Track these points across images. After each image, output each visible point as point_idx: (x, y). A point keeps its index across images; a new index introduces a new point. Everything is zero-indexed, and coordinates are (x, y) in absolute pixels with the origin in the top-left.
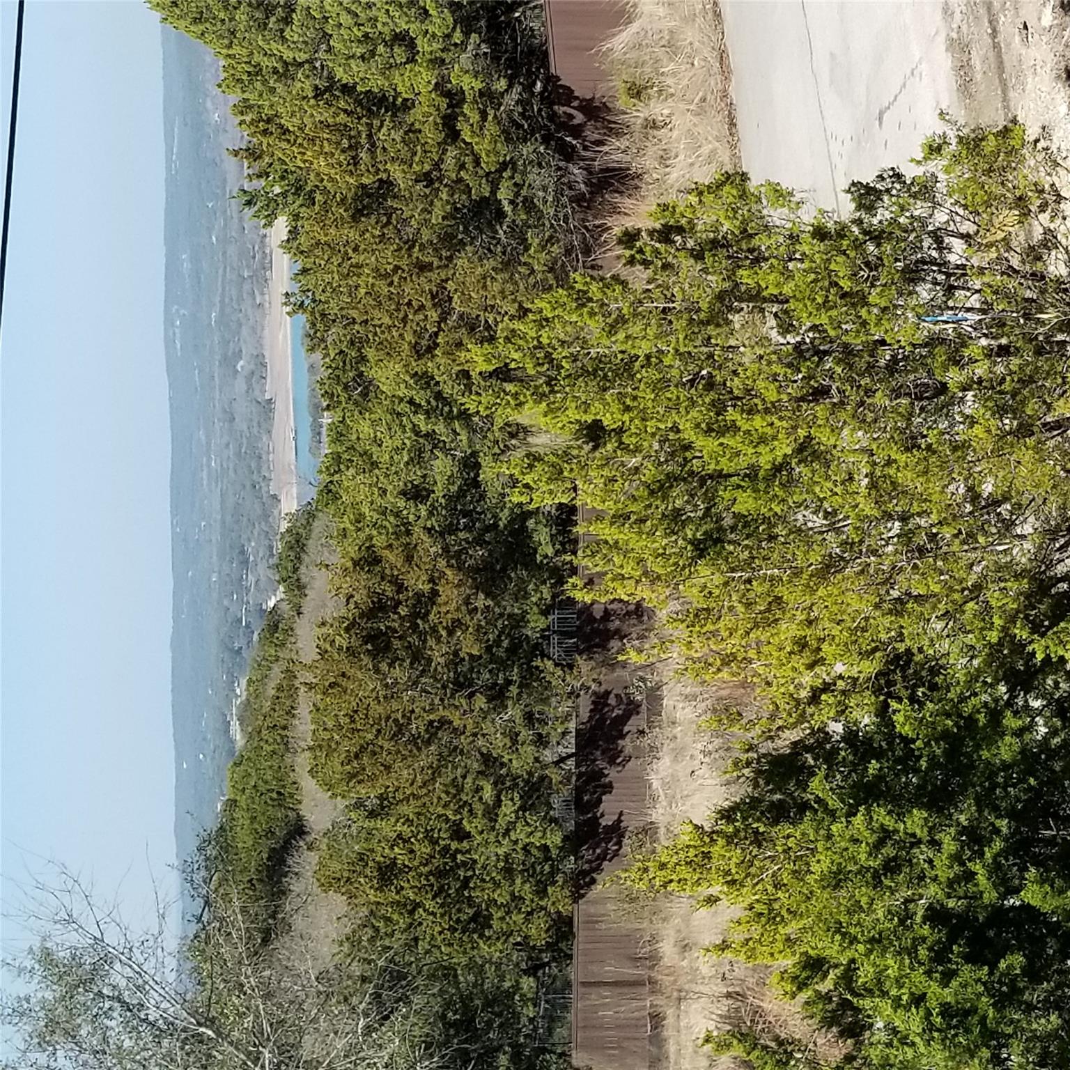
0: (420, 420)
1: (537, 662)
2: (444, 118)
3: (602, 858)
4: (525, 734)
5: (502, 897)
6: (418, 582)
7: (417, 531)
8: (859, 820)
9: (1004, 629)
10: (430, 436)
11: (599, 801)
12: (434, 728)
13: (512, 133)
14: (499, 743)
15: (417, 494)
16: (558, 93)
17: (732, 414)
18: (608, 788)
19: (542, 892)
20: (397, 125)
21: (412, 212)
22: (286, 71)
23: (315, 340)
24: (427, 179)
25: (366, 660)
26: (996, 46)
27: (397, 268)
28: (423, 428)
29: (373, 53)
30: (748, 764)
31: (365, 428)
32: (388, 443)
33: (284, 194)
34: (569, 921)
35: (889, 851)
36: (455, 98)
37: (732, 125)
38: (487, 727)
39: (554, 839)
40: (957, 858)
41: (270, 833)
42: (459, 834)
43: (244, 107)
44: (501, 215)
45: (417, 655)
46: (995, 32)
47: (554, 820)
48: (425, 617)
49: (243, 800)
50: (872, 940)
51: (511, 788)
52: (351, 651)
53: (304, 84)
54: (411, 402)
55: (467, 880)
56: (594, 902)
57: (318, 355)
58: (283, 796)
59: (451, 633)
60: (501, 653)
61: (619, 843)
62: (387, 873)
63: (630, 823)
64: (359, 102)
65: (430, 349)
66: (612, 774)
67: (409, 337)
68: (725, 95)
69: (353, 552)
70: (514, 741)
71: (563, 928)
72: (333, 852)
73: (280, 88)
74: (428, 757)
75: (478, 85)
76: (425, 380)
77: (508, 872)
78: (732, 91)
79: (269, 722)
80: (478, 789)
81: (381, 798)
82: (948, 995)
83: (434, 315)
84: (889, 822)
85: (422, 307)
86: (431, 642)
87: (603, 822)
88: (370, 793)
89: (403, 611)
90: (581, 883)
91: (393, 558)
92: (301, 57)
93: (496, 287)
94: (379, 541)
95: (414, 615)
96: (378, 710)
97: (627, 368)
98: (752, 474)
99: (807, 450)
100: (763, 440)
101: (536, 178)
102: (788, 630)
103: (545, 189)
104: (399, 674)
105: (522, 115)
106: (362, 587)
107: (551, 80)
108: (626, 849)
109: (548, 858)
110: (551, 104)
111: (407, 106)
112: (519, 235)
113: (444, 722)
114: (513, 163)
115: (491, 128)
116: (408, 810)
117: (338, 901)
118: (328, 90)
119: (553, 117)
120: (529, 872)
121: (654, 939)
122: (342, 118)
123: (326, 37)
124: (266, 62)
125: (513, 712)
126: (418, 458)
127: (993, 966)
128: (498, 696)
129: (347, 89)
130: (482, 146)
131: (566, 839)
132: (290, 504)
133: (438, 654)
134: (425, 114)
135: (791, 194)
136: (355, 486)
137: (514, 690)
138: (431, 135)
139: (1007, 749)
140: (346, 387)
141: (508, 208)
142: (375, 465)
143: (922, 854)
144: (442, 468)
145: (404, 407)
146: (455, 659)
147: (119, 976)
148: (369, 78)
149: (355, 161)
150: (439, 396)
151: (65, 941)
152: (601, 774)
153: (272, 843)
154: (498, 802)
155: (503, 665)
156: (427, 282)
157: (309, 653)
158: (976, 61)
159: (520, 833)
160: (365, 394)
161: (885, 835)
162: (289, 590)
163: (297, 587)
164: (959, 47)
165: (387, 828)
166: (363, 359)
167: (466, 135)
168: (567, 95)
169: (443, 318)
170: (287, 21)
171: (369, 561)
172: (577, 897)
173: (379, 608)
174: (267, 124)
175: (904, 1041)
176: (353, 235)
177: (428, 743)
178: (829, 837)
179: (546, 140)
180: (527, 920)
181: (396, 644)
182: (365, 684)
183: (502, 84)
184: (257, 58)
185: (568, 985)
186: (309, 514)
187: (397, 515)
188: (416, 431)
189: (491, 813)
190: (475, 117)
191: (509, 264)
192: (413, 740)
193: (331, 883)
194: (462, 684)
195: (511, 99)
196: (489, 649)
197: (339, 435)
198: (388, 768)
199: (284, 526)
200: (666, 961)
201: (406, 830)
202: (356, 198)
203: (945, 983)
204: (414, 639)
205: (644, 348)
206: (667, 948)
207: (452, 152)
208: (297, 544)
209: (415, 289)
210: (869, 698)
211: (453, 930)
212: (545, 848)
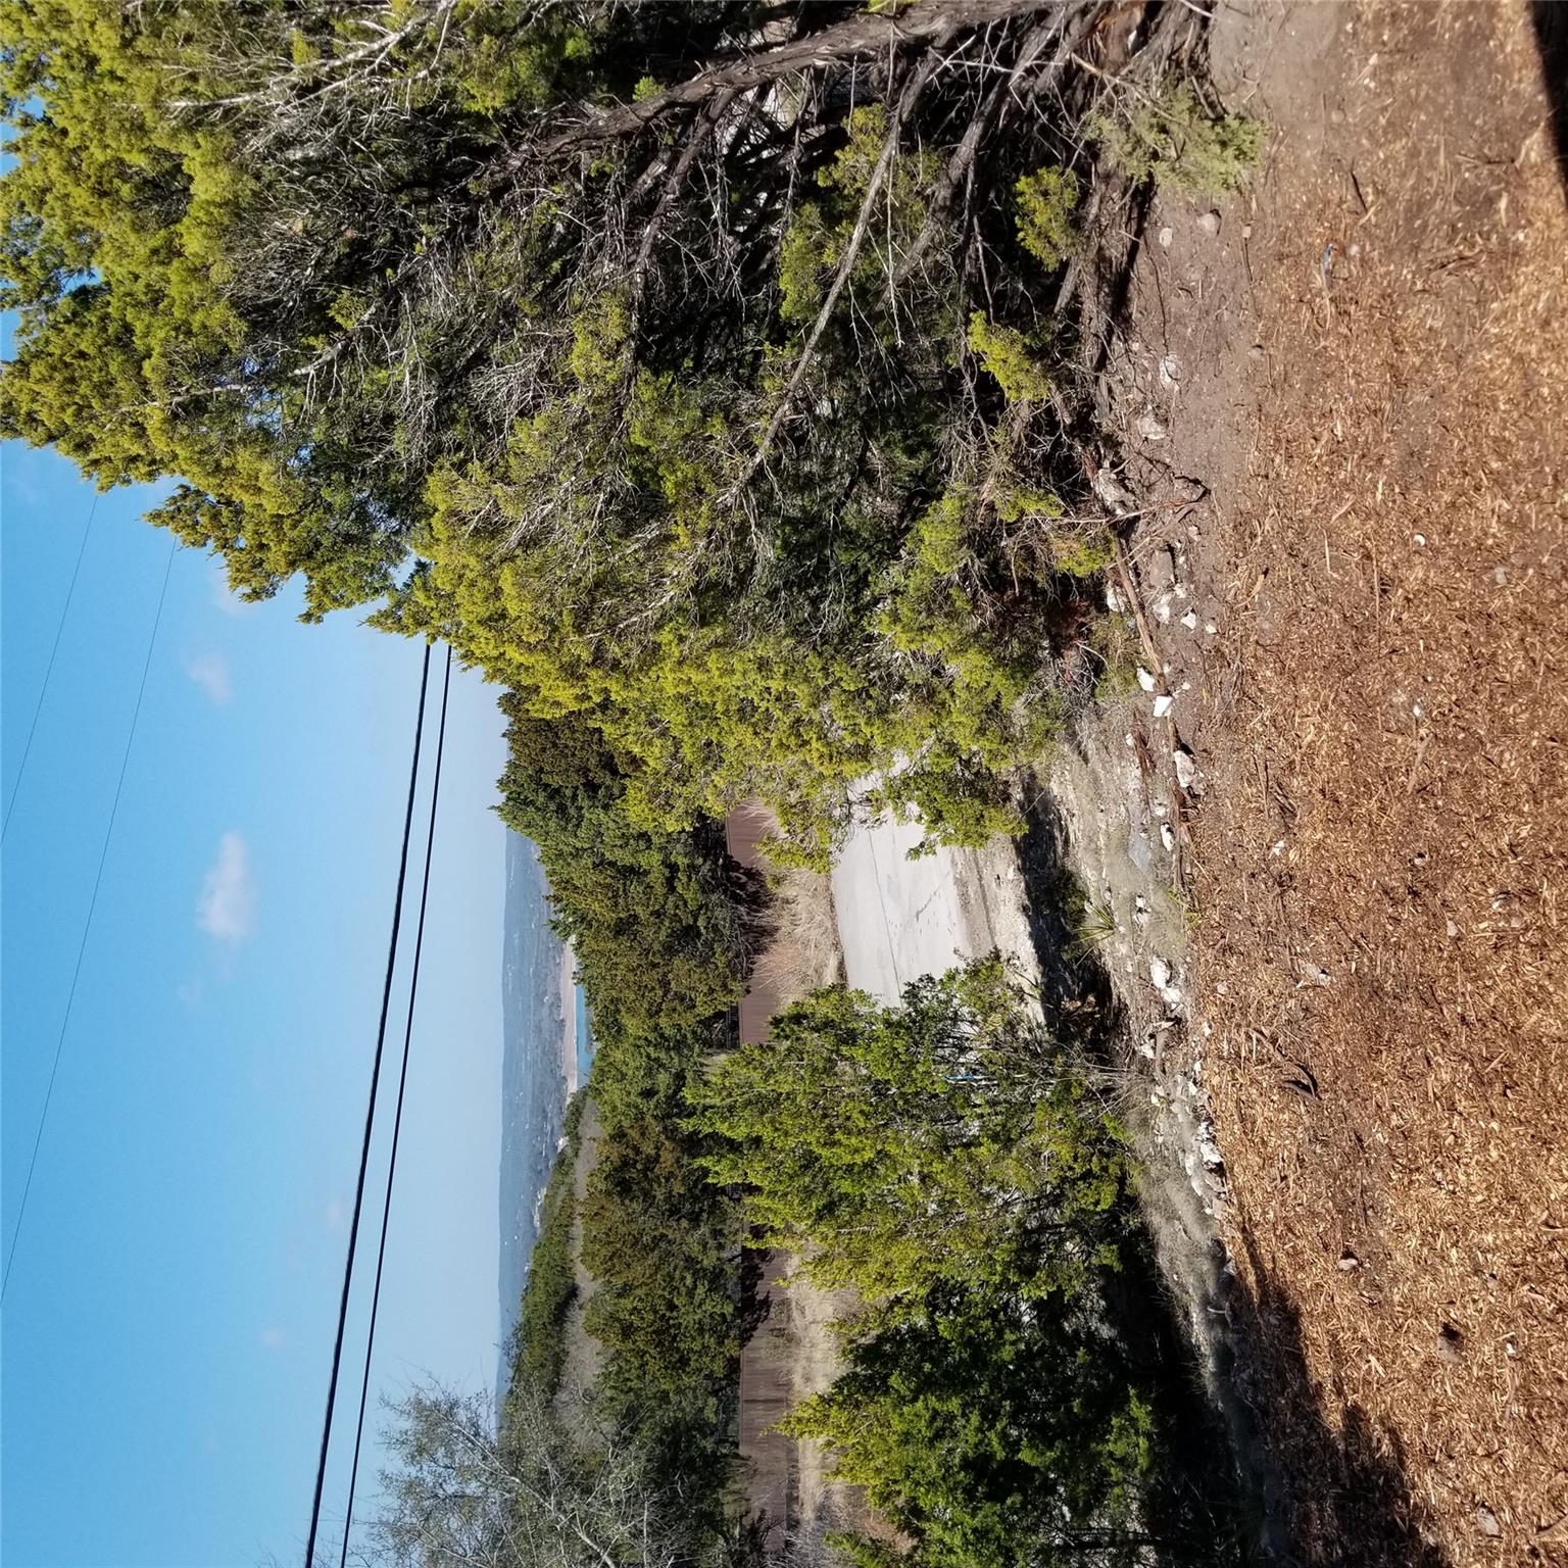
0: (651, 1050)
1: (719, 1198)
2: (667, 879)
3: (757, 1320)
4: (711, 1243)
5: (696, 1346)
6: (648, 1149)
7: (648, 1118)
8: (919, 1404)
9: (1003, 1274)
10: (657, 1060)
11: (755, 1285)
12: (656, 1241)
13: (706, 889)
14: (696, 1250)
15: (648, 1094)
16: (731, 865)
17: (839, 1136)
18: (761, 1276)
19: (721, 1343)
20: (640, 883)
21: (649, 933)
22: (577, 854)
23: (591, 1000)
24: (657, 914)
25: (617, 1199)
26: (981, 886)
27: (640, 965)
28: (653, 1056)
29: (627, 844)
30: (851, 1351)
31: (618, 1055)
32: (631, 1064)
33: (575, 922)
34: (737, 1361)
35: (939, 1423)
36: (673, 868)
37: (832, 906)
38: (689, 1239)
39: (729, 1309)
40: (979, 1430)
41: (556, 1293)
42: (672, 1307)
43: (553, 873)
44: (699, 935)
45: (648, 1196)
46: (980, 879)
47: (729, 1297)
48: (652, 1170)
49: (541, 1272)
50: (929, 1483)
51: (704, 1277)
52: (608, 1193)
53: (587, 861)
54: (646, 1039)
55: (676, 1335)
56: (752, 1349)
57: (592, 1007)
58: (565, 1270)
59: (667, 1180)
60: (697, 1192)
61: (768, 1311)
62: (627, 1331)
63: (775, 1298)
64: (619, 871)
65: (657, 1013)
66: (763, 1267)
67: (646, 1006)
68: (828, 889)
69: (610, 1130)
70: (705, 1247)
71: (734, 1365)
72: (595, 1311)
73: (573, 863)
74: (653, 1258)
75: (686, 861)
76: (656, 1028)
77: (701, 1331)
78: (832, 889)
79: (557, 1223)
80: (683, 1278)
81: (626, 1285)
82: (976, 1522)
83: (660, 993)
84: (938, 1406)
85: (653, 988)
86: (655, 1186)
87: (758, 1298)
88: (618, 1282)
89: (639, 1166)
90: (745, 1337)
91: (634, 1134)
92: (586, 846)
93: (696, 976)
94: (626, 1124)
95: (646, 1169)
96: (623, 1230)
97: (776, 1101)
98: (850, 1168)
99: (882, 1155)
100: (857, 1151)
101: (719, 913)
102: (873, 1267)
103: (724, 919)
104: (637, 1206)
105: (712, 877)
106: (615, 1152)
107: (728, 858)
108: (772, 1315)
109: (725, 1321)
110: (728, 871)
111: (646, 873)
112: (709, 945)
113: (663, 1236)
114: (706, 905)
115: (694, 885)
116: (640, 1292)
117: (596, 1343)
118: (601, 864)
119: (729, 878)
120: (713, 1330)
121: (789, 1372)
122: (609, 880)
123: (600, 834)
124: (565, 849)
125: (704, 1229)
126: (649, 1073)
127: (1003, 1502)
128: (695, 1219)
129: (612, 864)
130: (689, 896)
131: (736, 1308)
132: (573, 1087)
133: (659, 1194)
134: (657, 877)
135: (870, 997)
136: (614, 1092)
137: (705, 1215)
138: (660, 890)
139: (1007, 1353)
140: (608, 1027)
141: (703, 931)
142: (624, 1076)
143: (959, 1423)
144: (663, 1079)
145: (641, 1042)
146: (669, 1196)
147: (462, 1415)
148: (624, 857)
149: (616, 904)
150: (662, 1036)
151: (429, 1397)
152: (757, 1267)
153: (557, 1299)
154: (695, 1287)
155: (696, 1199)
156: (656, 974)
157: (582, 1193)
158: (971, 893)
159: (708, 1307)
160: (618, 1031)
161: (935, 1414)
162: (571, 1140)
163: (575, 1138)
164: (961, 883)
165: (627, 1303)
166: (618, 1011)
167: (680, 889)
168: (737, 866)
169: (665, 995)
170: (578, 826)
171: (619, 1136)
172: (742, 1346)
173: (625, 1163)
174: (566, 884)
175: (951, 1551)
176: (614, 946)
177: (652, 1250)
178: (901, 1415)
179: (725, 892)
180: (712, 1361)
181: (635, 1187)
182: (616, 1212)
183: (701, 860)
184: (561, 846)
185: (736, 1397)
186: (583, 1094)
187: (637, 1107)
188: (648, 1056)
189: (691, 1293)
190: (684, 879)
191: (705, 962)
192: (645, 1247)
193: (592, 1331)
194: (674, 1212)
195: (705, 869)
196: (690, 1190)
197: (604, 1056)
198: (629, 1265)
199: (569, 1100)
200: (797, 1387)
201: (640, 1306)
202: (616, 925)
203: (973, 1516)
204: (645, 1185)
205: (786, 1088)
206: (797, 1379)
207: (671, 898)
208: (577, 1111)
209: (650, 978)
210: (923, 1309)
211: (666, 1368)
212: (723, 1315)
